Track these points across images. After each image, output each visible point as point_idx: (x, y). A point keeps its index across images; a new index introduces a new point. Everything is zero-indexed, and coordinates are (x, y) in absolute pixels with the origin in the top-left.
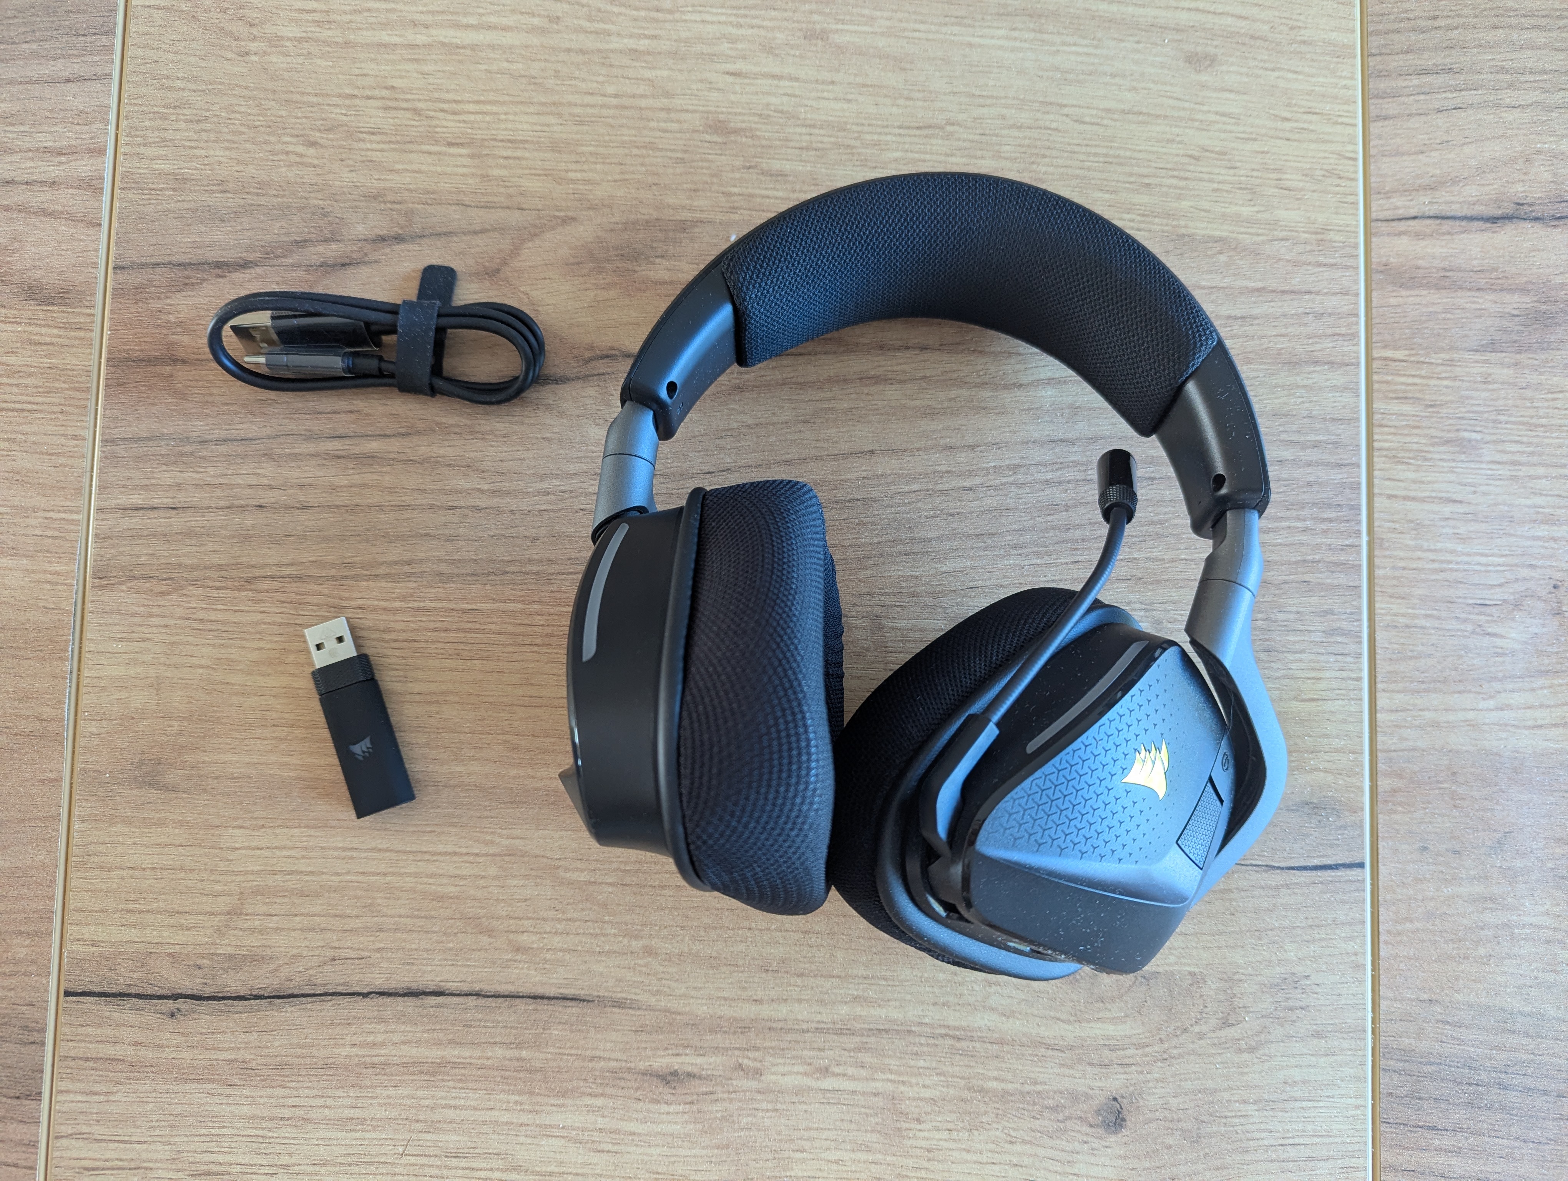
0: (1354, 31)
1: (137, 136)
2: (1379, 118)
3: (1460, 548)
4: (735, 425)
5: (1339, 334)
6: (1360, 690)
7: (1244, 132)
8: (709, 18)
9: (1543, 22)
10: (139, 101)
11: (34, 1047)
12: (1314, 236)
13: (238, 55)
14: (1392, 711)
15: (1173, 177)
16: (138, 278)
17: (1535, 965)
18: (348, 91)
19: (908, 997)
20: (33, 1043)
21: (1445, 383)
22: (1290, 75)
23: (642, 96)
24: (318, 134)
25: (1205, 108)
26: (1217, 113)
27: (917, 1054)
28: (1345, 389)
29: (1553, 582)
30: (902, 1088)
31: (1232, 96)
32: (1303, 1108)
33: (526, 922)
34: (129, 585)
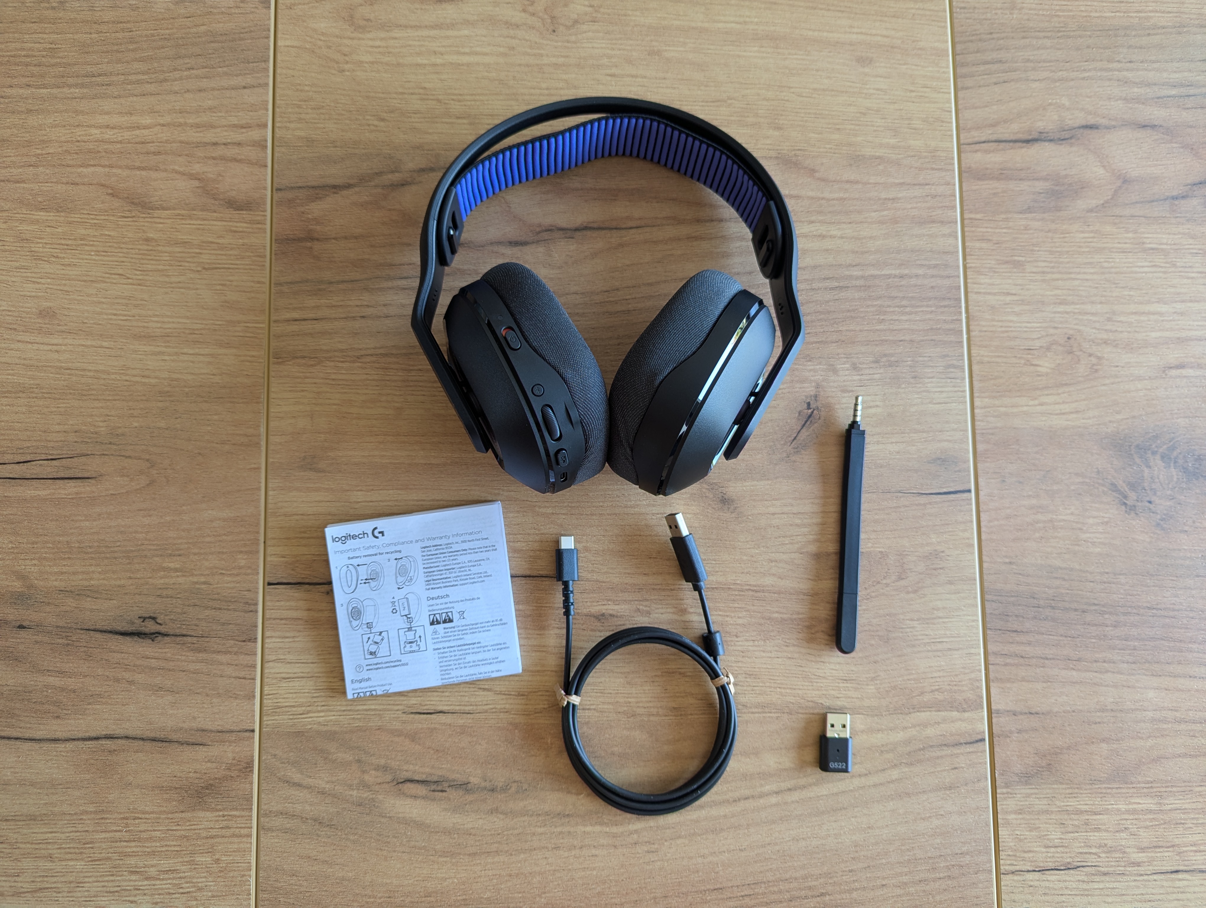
0: (947, 42)
1: (285, 117)
2: (963, 88)
3: (1015, 319)
4: (620, 265)
5: (945, 207)
6: (965, 397)
7: (890, 99)
8: (595, 45)
9: (1049, 34)
10: (285, 98)
11: (251, 613)
12: (929, 154)
13: (339, 71)
14: (982, 408)
15: (852, 124)
16: (289, 195)
17: (1067, 542)
18: (400, 90)
19: (728, 570)
20: (251, 611)
21: (1004, 231)
22: (914, 67)
23: (561, 89)
24: (385, 115)
25: (868, 87)
26: (874, 89)
27: (734, 600)
28: (950, 235)
29: (1067, 336)
30: (728, 619)
31: (882, 79)
32: (944, 622)
33: (518, 536)
34: (293, 361)
